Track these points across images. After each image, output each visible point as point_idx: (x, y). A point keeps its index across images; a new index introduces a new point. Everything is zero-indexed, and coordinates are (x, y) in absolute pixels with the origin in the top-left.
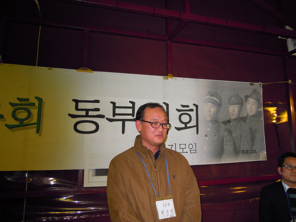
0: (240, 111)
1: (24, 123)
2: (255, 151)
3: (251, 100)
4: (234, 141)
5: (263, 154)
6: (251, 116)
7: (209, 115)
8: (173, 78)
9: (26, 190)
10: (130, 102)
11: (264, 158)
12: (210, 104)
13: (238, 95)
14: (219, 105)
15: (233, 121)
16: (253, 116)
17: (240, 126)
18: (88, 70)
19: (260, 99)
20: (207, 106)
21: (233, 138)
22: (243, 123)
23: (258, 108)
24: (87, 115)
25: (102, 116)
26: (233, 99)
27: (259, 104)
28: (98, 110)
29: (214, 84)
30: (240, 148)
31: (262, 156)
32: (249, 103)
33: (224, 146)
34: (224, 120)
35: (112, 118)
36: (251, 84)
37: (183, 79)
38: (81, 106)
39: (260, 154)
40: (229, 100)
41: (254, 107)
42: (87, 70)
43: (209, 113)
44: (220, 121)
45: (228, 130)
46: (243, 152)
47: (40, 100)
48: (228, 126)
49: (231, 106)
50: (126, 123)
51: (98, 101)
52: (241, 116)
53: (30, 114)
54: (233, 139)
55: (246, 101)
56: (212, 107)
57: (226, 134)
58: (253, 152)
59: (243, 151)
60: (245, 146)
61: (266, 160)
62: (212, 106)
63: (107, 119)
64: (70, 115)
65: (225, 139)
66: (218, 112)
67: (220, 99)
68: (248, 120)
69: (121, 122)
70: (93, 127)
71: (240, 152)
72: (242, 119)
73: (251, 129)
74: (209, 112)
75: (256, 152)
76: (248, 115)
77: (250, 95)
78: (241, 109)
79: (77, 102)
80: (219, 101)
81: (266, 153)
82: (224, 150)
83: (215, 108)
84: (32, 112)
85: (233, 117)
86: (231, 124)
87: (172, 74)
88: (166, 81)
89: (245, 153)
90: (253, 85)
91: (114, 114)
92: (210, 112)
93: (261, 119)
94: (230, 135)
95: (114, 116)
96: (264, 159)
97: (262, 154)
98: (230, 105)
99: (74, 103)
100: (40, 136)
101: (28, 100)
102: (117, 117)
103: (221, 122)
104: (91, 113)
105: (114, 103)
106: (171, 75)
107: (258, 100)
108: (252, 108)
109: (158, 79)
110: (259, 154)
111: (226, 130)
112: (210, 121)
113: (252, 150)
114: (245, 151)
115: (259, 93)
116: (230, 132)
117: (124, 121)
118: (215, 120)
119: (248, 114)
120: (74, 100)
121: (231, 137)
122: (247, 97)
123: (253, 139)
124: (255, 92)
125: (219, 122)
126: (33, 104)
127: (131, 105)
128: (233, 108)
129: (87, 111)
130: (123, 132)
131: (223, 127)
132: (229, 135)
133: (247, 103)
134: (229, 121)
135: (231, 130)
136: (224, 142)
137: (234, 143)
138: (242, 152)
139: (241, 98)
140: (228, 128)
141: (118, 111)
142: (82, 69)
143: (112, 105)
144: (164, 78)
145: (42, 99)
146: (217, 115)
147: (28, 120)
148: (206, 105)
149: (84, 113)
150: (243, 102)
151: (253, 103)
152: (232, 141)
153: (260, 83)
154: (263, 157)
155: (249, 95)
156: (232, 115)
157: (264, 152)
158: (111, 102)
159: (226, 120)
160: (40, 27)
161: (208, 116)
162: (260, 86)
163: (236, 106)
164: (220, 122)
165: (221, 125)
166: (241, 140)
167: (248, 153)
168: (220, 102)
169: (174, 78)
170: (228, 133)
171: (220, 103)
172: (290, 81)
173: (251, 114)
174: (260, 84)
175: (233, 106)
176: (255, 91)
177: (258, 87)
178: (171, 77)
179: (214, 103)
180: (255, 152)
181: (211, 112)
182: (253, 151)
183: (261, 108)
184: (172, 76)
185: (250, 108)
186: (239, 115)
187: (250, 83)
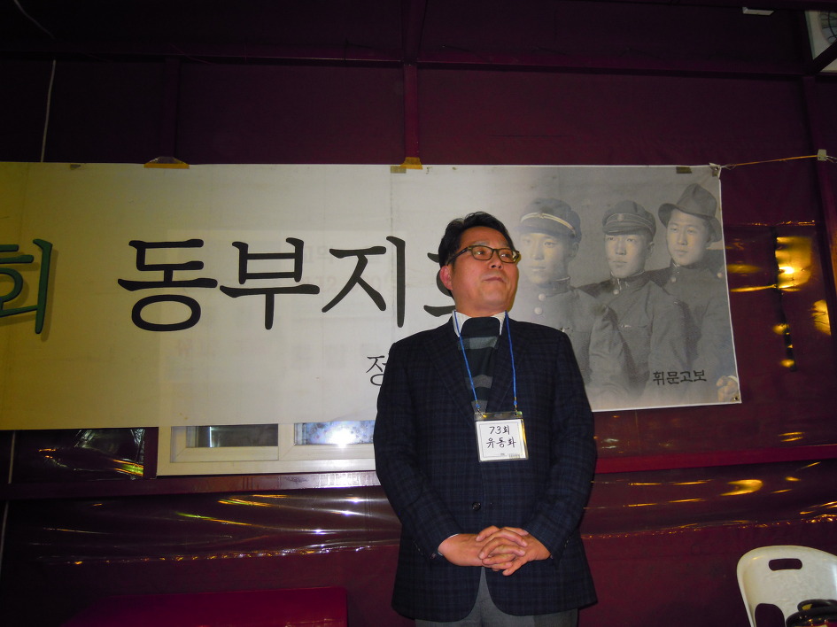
0: (645, 253)
1: (4, 308)
2: (700, 376)
3: (682, 219)
4: (625, 345)
5: (730, 383)
6: (683, 266)
7: (537, 267)
8: (422, 168)
9: (10, 481)
10: (290, 240)
11: (733, 395)
12: (540, 235)
13: (635, 206)
14: (573, 236)
15: (622, 284)
16: (692, 266)
17: (647, 299)
18: (177, 163)
19: (714, 212)
20: (529, 241)
21: (621, 336)
22: (656, 289)
23: (709, 240)
24: (168, 282)
25: (210, 283)
26: (620, 217)
27: (711, 229)
28: (197, 265)
29: (554, 178)
30: (646, 364)
31: (726, 389)
32: (675, 227)
33: (592, 359)
34: (591, 282)
35: (237, 285)
36: (679, 171)
37: (454, 168)
38: (152, 256)
39: (719, 383)
40: (605, 222)
41: (692, 239)
42: (171, 162)
43: (536, 263)
44: (576, 283)
45: (604, 310)
46: (658, 377)
47: (45, 247)
48: (605, 299)
49: (611, 239)
50: (277, 297)
51: (197, 243)
52: (647, 268)
53: (20, 285)
54: (623, 340)
55: (665, 222)
56: (549, 243)
57: (598, 322)
58: (693, 377)
59: (656, 374)
60: (664, 358)
61: (740, 402)
62: (549, 240)
63: (224, 289)
64: (122, 282)
65: (594, 340)
66: (567, 257)
67: (574, 219)
68: (674, 280)
69: (263, 297)
70: (184, 313)
71: (647, 379)
72: (649, 278)
73: (683, 306)
74: (537, 259)
75: (702, 377)
76: (671, 265)
77: (678, 203)
78: (649, 249)
79: (141, 247)
80: (569, 226)
81: (737, 380)
82: (591, 371)
83: (559, 248)
84: (24, 278)
85: (621, 273)
86: (616, 292)
87: (416, 155)
88: (400, 177)
89: (666, 382)
90: (688, 171)
91: (244, 275)
92: (541, 257)
93: (719, 275)
94: (610, 327)
95: (242, 281)
96: (732, 400)
97: (725, 384)
98: (608, 236)
99: (134, 251)
100: (44, 339)
101: (15, 248)
102: (250, 284)
103: (580, 288)
104: (178, 276)
105: (242, 247)
106: (415, 159)
107: (707, 218)
108: (685, 243)
109: (376, 174)
110: (715, 383)
111: (598, 311)
112: (541, 286)
113: (689, 373)
114: (666, 376)
115: (710, 197)
116: (612, 318)
117: (270, 294)
118: (560, 283)
119: (672, 261)
120: (133, 243)
121: (616, 333)
122: (667, 210)
123: (691, 338)
124: (694, 192)
125: (573, 289)
126: (28, 260)
127: (291, 249)
128: (620, 245)
129: (168, 269)
130: (269, 324)
131: (586, 301)
132: (606, 326)
133: (669, 228)
134: (607, 285)
135: (616, 311)
136: (590, 349)
137: (626, 348)
138: (652, 377)
139: (647, 214)
140: (604, 306)
141: (253, 266)
142: (160, 162)
143: (237, 251)
144: (394, 171)
145: (51, 245)
146: (566, 267)
147: (16, 299)
148: (528, 238)
149: (159, 276)
150: (654, 223)
151: (690, 226)
152: (620, 346)
153: (712, 165)
154: (729, 393)
155: (675, 203)
156: (618, 267)
157: (732, 377)
158: (236, 244)
159: (598, 282)
160: (54, 62)
161: (535, 270)
162: (715, 175)
163: (631, 237)
164: (576, 286)
165: (578, 296)
166: (648, 343)
167: (676, 380)
168: (574, 228)
169: (425, 166)
170: (604, 320)
171: (574, 232)
172: (822, 155)
173: (681, 260)
174: (712, 168)
175: (620, 237)
176: (695, 190)
177: (708, 178)
178: (415, 166)
179: (553, 231)
180: (700, 379)
181: (543, 258)
182: (692, 374)
183: (718, 240)
184: (417, 163)
185: (680, 241)
186: (643, 264)
187: (678, 168)
